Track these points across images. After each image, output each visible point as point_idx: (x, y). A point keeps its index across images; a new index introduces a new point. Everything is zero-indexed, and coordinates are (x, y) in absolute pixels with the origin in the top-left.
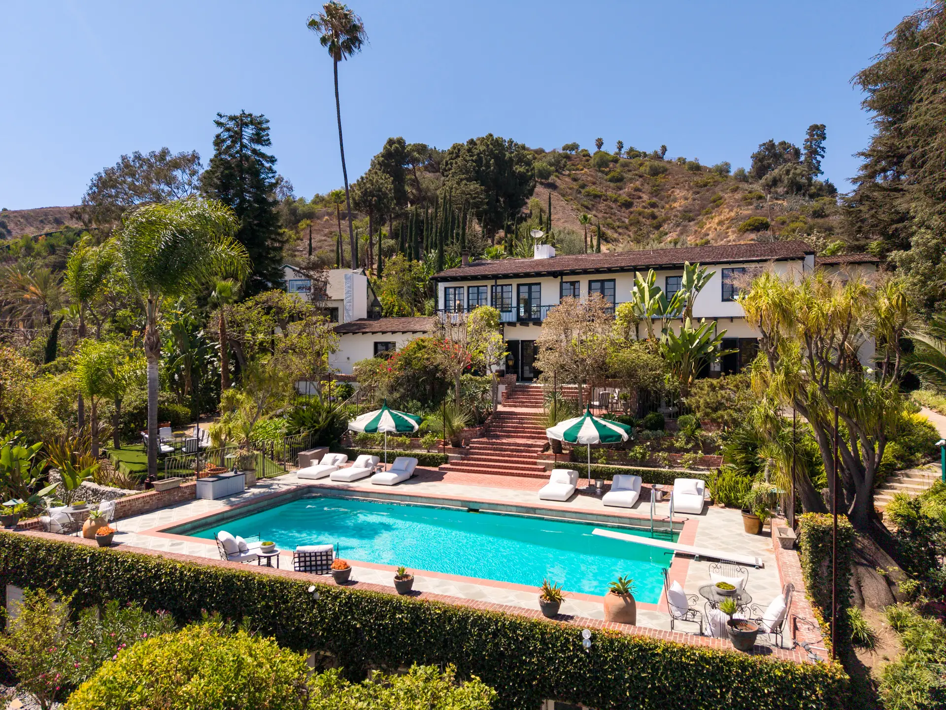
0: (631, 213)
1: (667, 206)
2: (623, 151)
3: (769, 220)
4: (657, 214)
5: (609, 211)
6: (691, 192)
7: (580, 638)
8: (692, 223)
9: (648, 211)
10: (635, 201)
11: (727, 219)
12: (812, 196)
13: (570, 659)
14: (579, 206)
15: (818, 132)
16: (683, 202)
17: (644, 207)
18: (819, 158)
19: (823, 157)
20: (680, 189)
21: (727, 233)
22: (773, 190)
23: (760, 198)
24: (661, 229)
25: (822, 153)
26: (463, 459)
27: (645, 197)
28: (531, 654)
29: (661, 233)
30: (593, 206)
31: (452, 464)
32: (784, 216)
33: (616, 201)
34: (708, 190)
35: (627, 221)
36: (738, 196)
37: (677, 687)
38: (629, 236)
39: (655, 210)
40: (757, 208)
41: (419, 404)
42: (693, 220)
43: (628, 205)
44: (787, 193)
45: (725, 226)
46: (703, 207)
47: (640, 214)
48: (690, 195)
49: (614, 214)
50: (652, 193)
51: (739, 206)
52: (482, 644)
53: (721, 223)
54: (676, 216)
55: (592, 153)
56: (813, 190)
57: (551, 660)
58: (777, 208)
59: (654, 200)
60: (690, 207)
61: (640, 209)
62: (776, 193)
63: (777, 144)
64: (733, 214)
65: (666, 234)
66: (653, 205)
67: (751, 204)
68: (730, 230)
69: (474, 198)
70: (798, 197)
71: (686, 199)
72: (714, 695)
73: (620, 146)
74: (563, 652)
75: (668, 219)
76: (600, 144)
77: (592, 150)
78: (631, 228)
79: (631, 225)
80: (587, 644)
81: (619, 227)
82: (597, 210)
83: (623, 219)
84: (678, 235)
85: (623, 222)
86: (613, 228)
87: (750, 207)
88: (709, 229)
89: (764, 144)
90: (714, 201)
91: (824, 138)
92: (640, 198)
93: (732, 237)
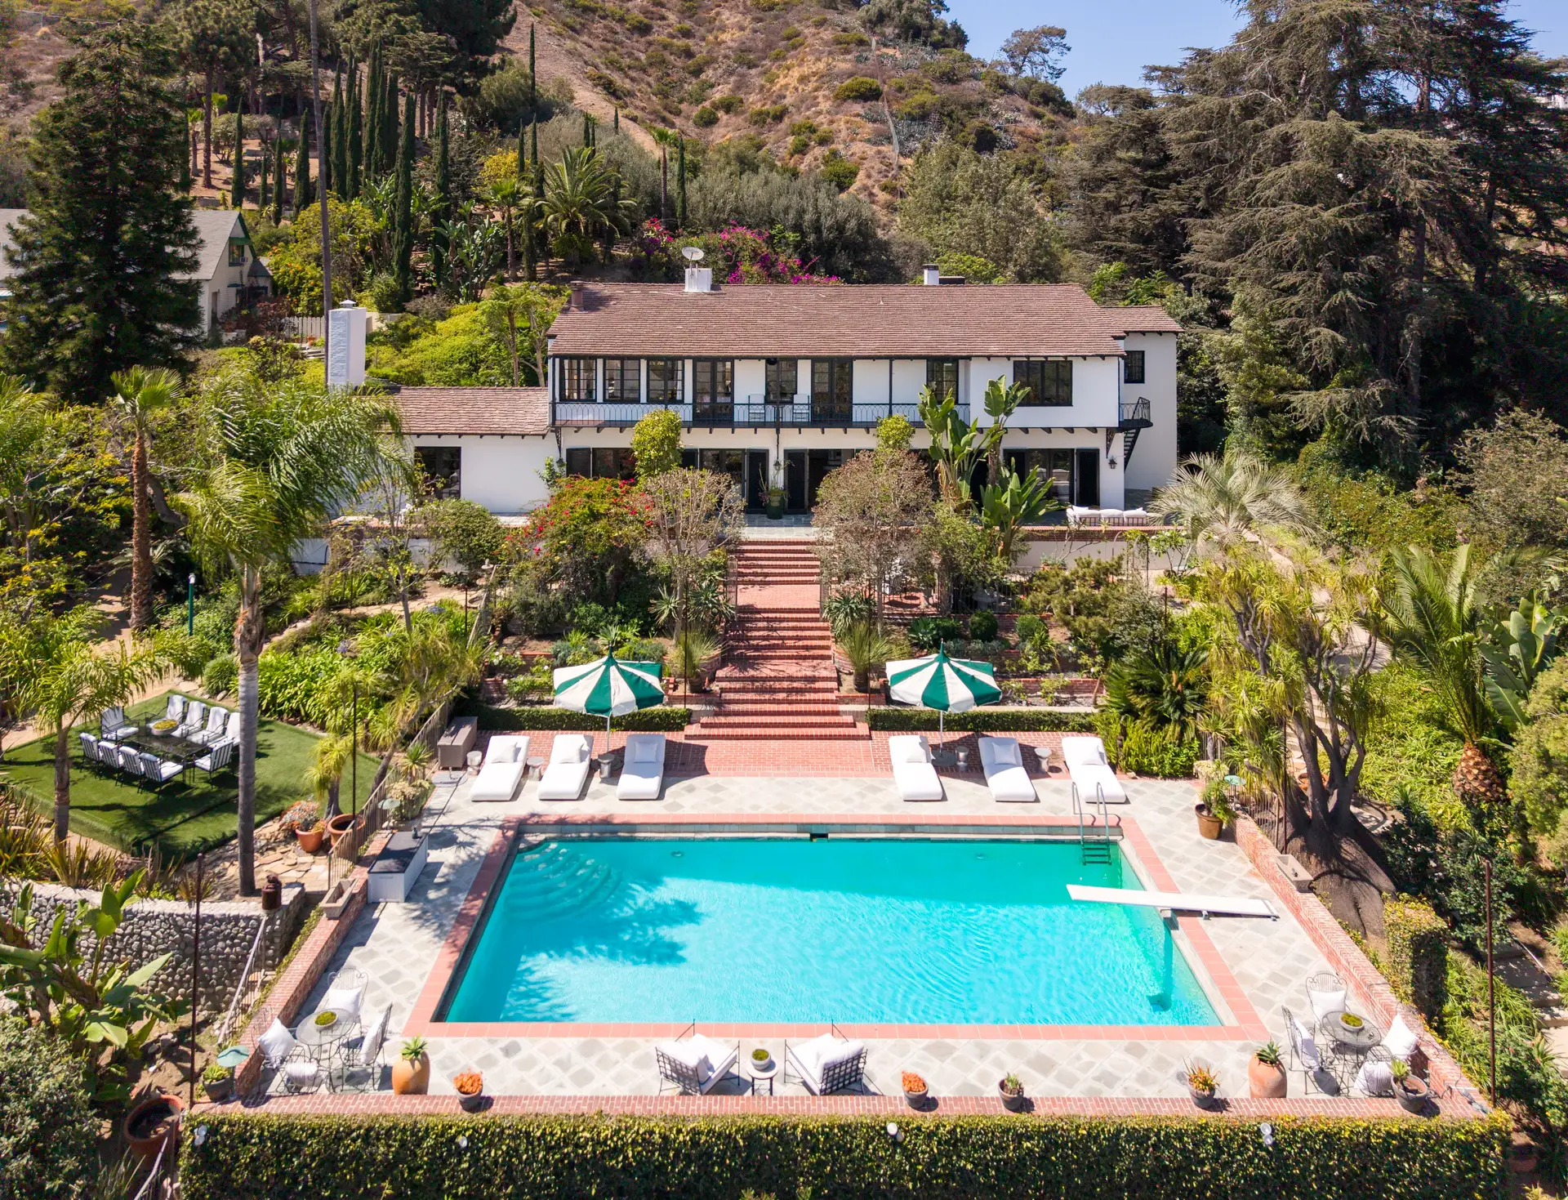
0: (650, 44)
1: (711, 38)
3: (878, 82)
4: (694, 49)
5: (611, 38)
6: (749, 18)
7: (1259, 1133)
8: (753, 72)
9: (680, 43)
10: (656, 24)
11: (814, 74)
12: (936, 46)
13: (1250, 1160)
14: (560, 27)
16: (738, 34)
17: (672, 36)
20: (731, 9)
21: (816, 98)
22: (878, 30)
23: (861, 42)
24: (703, 76)
26: (717, 714)
27: (672, 18)
28: (1202, 1163)
29: (704, 82)
30: (583, 25)
31: (704, 726)
32: (901, 78)
33: (622, 20)
34: (776, 18)
35: (643, 57)
36: (827, 34)
37: (1364, 1168)
38: (649, 85)
39: (690, 42)
40: (859, 60)
41: (601, 609)
42: (756, 66)
43: (644, 30)
44: (899, 36)
45: (811, 86)
46: (770, 46)
47: (665, 47)
48: (747, 22)
49: (621, 43)
50: (682, 13)
51: (830, 53)
52: (1138, 1161)
53: (803, 79)
54: (726, 57)
56: (936, 36)
57: (1226, 1165)
58: (889, 63)
59: (688, 24)
60: (748, 44)
61: (663, 38)
62: (883, 35)
64: (821, 66)
65: (712, 86)
66: (687, 34)
67: (848, 52)
68: (820, 93)
69: (428, 57)
70: (917, 45)
71: (742, 29)
72: (1402, 1170)
74: (1241, 1154)
75: (714, 60)
78: (650, 71)
79: (651, 65)
80: (1268, 1141)
81: (630, 68)
82: (590, 34)
83: (637, 54)
84: (732, 90)
85: (637, 59)
86: (620, 69)
87: (849, 57)
88: (786, 86)
90: (789, 39)
92: (663, 18)
93: (824, 105)
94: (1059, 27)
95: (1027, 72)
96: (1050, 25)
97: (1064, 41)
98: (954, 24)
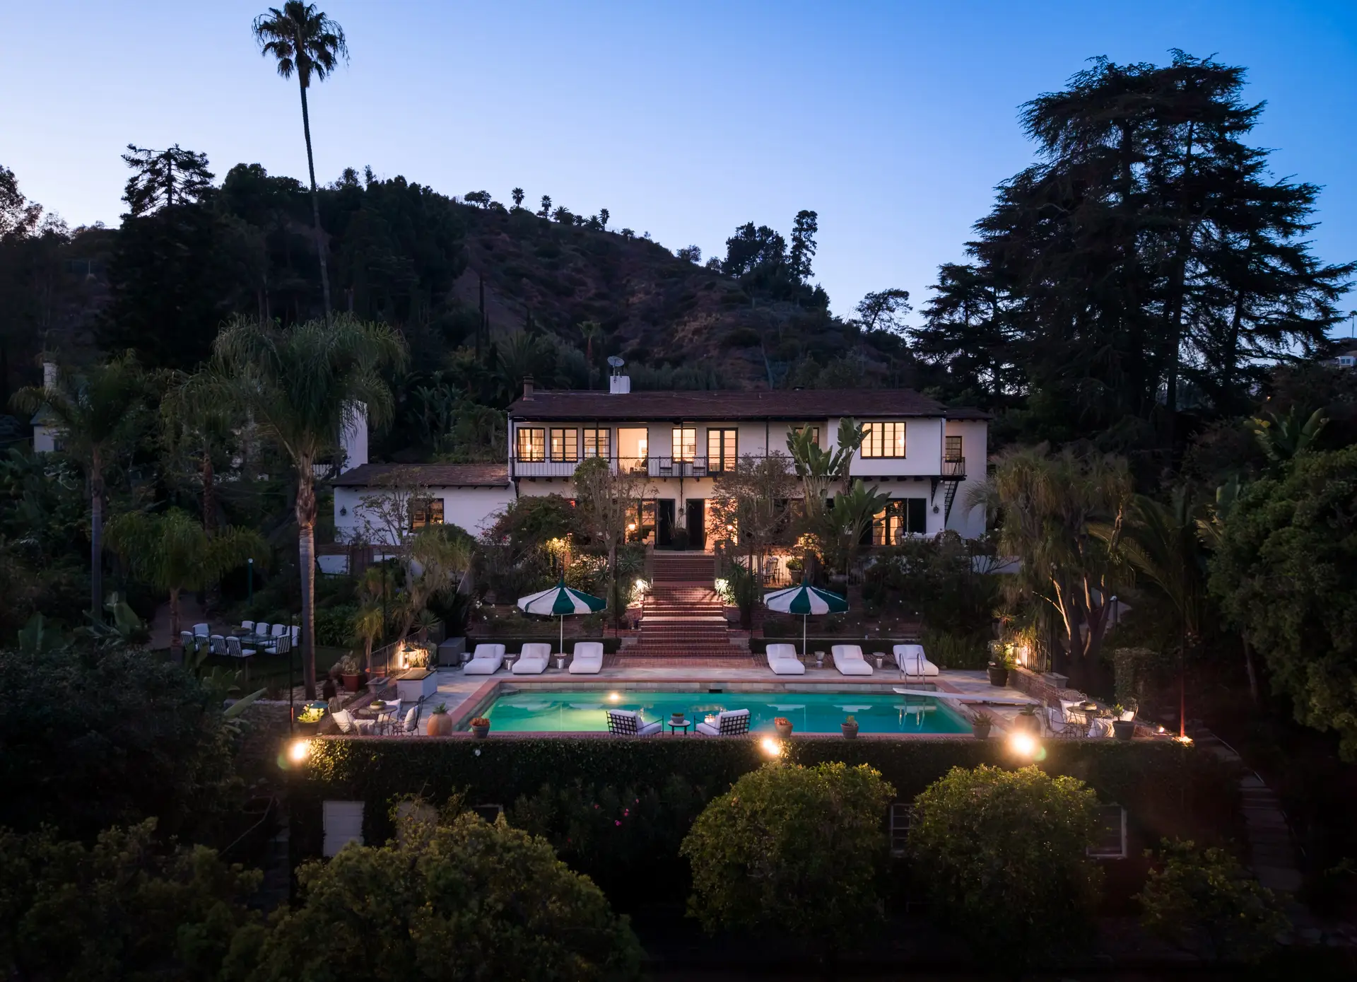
1: (622, 301)
2: (550, 211)
3: (758, 333)
5: (542, 301)
6: (653, 284)
8: (657, 328)
9: (597, 304)
10: (577, 288)
11: (706, 327)
14: (502, 290)
15: (806, 221)
16: (644, 297)
17: (591, 299)
18: (809, 255)
19: (814, 254)
20: (637, 277)
21: (707, 347)
22: (757, 291)
23: (743, 301)
24: (617, 333)
25: (813, 249)
26: (640, 642)
27: (590, 283)
30: (520, 290)
34: (675, 284)
35: (568, 317)
36: (716, 295)
40: (741, 314)
42: (659, 324)
45: (704, 336)
46: (670, 307)
48: (652, 287)
50: (600, 280)
51: (718, 310)
53: (697, 332)
54: (635, 316)
55: (508, 208)
59: (604, 289)
60: (653, 305)
61: (584, 300)
62: (762, 296)
63: (757, 229)
64: (711, 320)
67: (732, 309)
68: (711, 342)
70: (787, 303)
71: (647, 293)
73: (546, 202)
75: (625, 319)
76: (518, 195)
77: (509, 204)
81: (558, 325)
82: (526, 297)
83: (564, 314)
85: (564, 318)
87: (733, 313)
88: (683, 338)
89: (742, 228)
90: (685, 300)
91: (815, 230)
92: (583, 283)
93: (714, 353)
94: (903, 289)
95: (877, 326)
96: (895, 288)
97: (907, 302)
98: (818, 288)
